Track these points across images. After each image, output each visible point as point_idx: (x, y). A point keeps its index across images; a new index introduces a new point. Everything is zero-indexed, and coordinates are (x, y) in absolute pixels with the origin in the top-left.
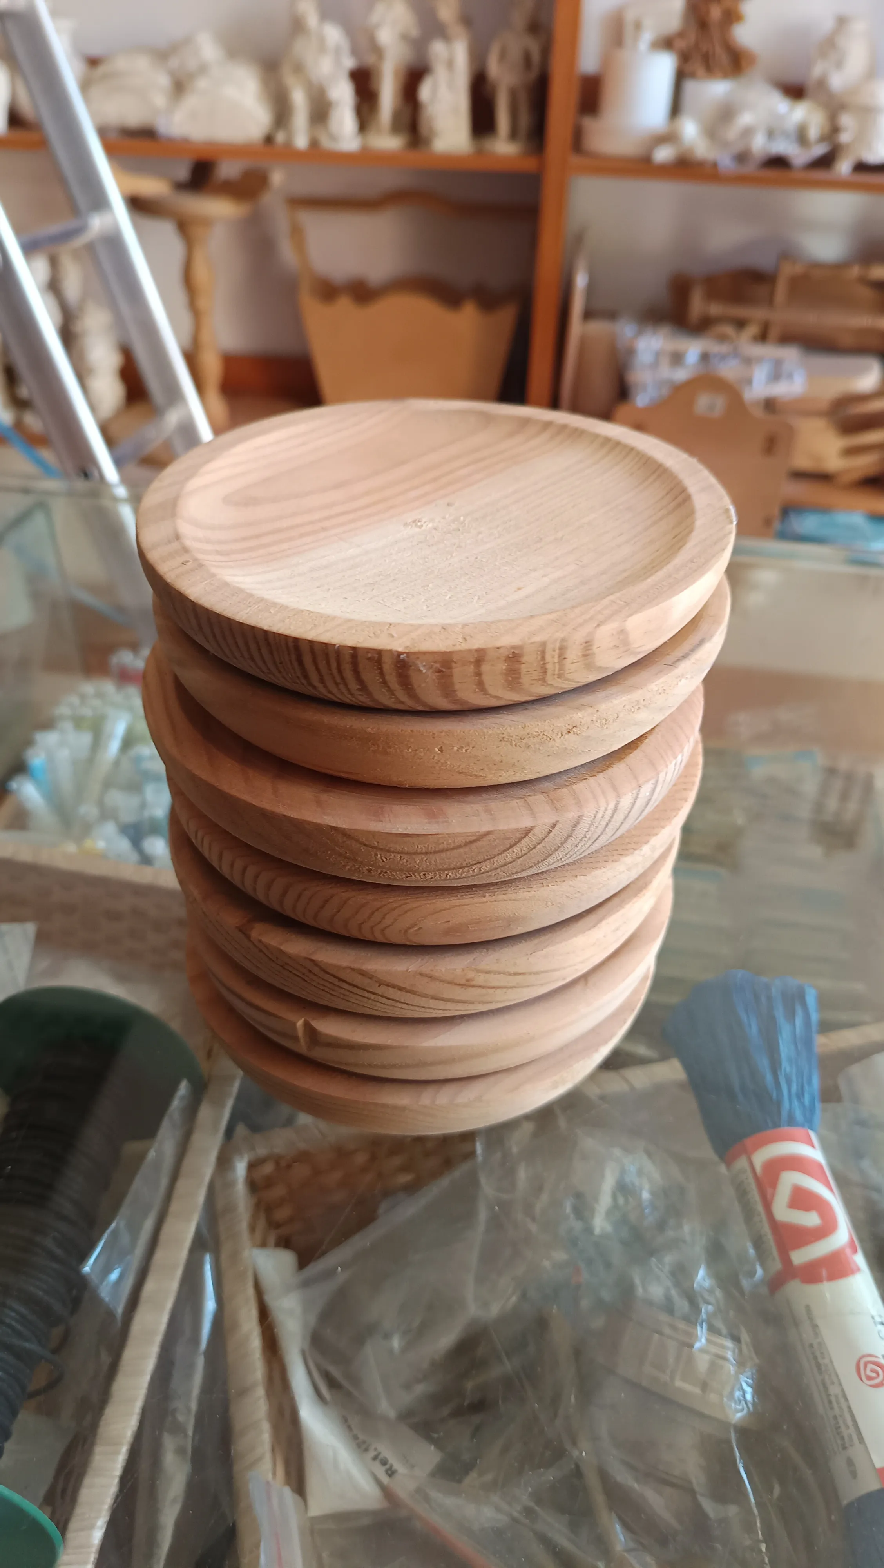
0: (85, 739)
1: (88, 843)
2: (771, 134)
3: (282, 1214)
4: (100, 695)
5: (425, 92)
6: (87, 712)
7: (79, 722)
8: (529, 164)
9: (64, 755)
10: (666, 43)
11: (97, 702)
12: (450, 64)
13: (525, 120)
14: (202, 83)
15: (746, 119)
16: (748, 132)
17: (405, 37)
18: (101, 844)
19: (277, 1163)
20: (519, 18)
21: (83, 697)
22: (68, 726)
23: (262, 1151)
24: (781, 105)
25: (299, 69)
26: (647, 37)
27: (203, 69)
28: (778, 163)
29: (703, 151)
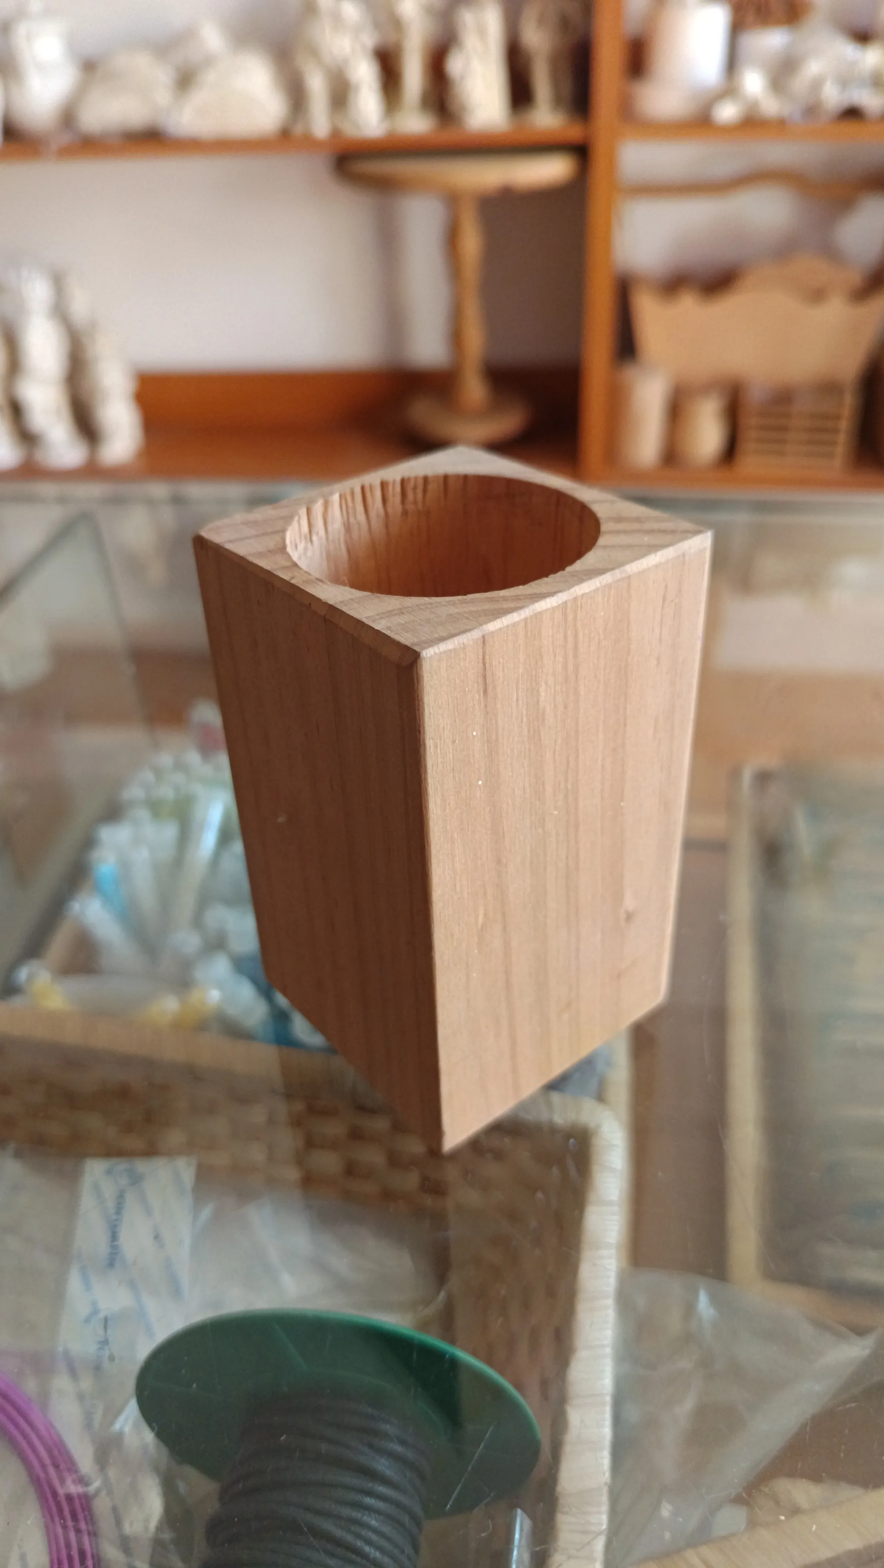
0: (169, 832)
1: (195, 996)
2: (844, 82)
4: (180, 766)
5: (455, 65)
6: (166, 792)
7: (155, 808)
8: (575, 133)
9: (141, 857)
11: (179, 778)
12: (482, 32)
14: (210, 77)
15: (814, 68)
16: (817, 84)
18: (214, 996)
21: (159, 773)
22: (143, 814)
24: (849, 50)
25: (314, 52)
27: (209, 61)
28: (852, 113)
29: (771, 106)
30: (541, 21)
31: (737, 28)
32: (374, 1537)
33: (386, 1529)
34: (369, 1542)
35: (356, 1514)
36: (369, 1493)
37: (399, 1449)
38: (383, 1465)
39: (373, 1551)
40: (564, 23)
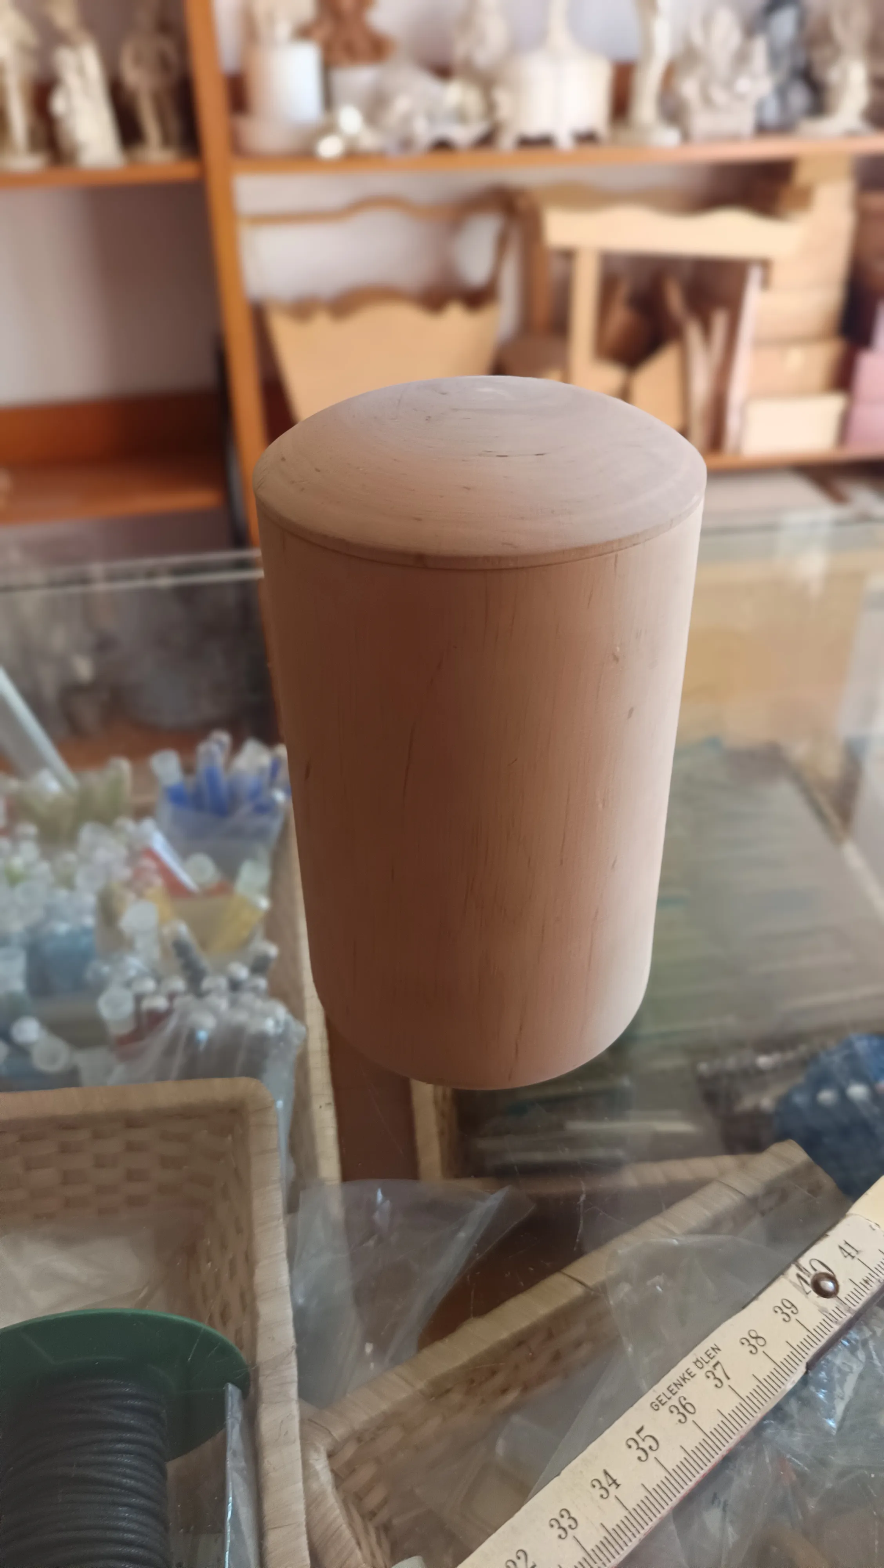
2: (431, 117)
3: (374, 1499)
5: (59, 104)
8: (186, 170)
10: (303, 33)
12: (81, 71)
13: (175, 125)
15: (402, 105)
16: (407, 119)
17: (22, 48)
19: (359, 1440)
20: (145, 17)
23: (339, 1432)
24: (431, 88)
26: (283, 29)
28: (442, 146)
29: (369, 140)
30: (138, 60)
31: (328, 66)
32: (128, 1471)
33: (136, 1463)
34: (125, 1476)
35: (110, 1458)
36: (120, 1441)
37: (137, 1403)
38: (128, 1419)
39: (128, 1481)
40: (163, 63)
